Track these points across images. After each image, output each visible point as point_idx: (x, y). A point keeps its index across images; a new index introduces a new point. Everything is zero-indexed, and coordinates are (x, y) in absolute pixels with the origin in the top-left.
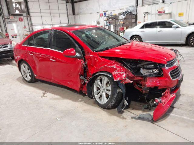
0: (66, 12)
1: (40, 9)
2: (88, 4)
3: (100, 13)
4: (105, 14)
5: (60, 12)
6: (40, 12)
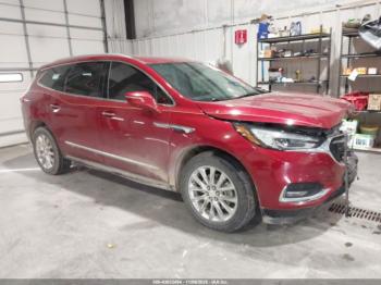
0: (99, 24)
3: (235, 29)
4: (263, 29)
5: (70, 23)
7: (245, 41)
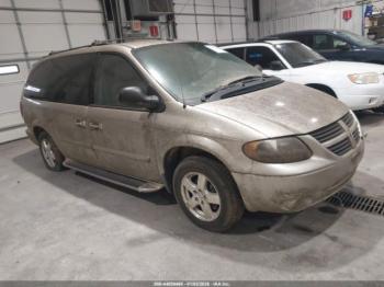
3: (343, 10)
5: (232, 14)
6: (193, 12)
7: (351, 18)
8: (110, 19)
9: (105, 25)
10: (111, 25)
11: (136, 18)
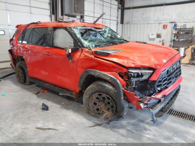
0: (116, 19)
1: (94, 12)
2: (146, 12)
3: (163, 24)
4: (175, 25)
6: (93, 16)
7: (166, 28)
8: (53, 14)
9: (51, 16)
10: (53, 16)
11: (66, 15)
